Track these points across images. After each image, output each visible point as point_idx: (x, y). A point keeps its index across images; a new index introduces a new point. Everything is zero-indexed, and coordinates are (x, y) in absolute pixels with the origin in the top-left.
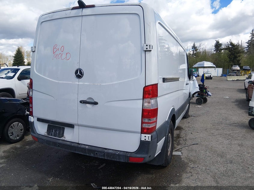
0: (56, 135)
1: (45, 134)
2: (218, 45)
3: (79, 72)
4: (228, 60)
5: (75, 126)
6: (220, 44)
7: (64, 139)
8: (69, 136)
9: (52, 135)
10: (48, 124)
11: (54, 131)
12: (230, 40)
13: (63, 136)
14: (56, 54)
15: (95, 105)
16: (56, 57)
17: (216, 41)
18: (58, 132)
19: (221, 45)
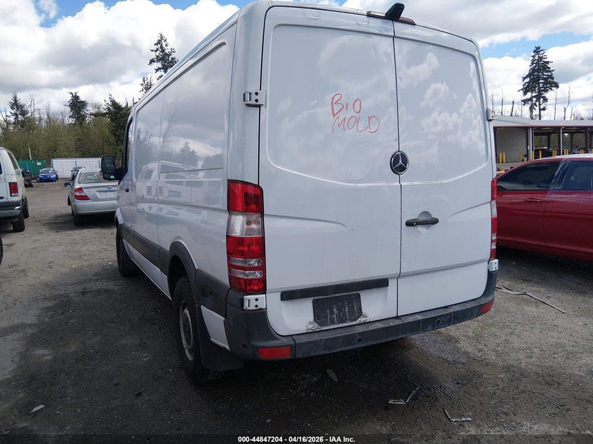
0: (344, 318)
1: (310, 326)
2: (77, 105)
3: (400, 161)
4: (113, 139)
5: (390, 282)
6: (83, 102)
7: (364, 319)
8: (375, 308)
9: (333, 323)
10: (313, 298)
11: (335, 310)
12: (110, 95)
13: (360, 313)
14: (341, 119)
15: (432, 226)
16: (342, 126)
17: (72, 94)
18: (347, 310)
19: (83, 104)
